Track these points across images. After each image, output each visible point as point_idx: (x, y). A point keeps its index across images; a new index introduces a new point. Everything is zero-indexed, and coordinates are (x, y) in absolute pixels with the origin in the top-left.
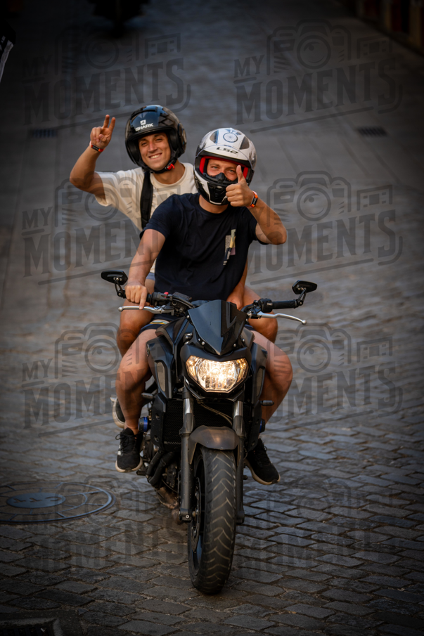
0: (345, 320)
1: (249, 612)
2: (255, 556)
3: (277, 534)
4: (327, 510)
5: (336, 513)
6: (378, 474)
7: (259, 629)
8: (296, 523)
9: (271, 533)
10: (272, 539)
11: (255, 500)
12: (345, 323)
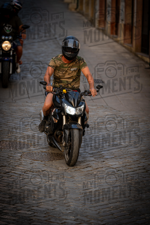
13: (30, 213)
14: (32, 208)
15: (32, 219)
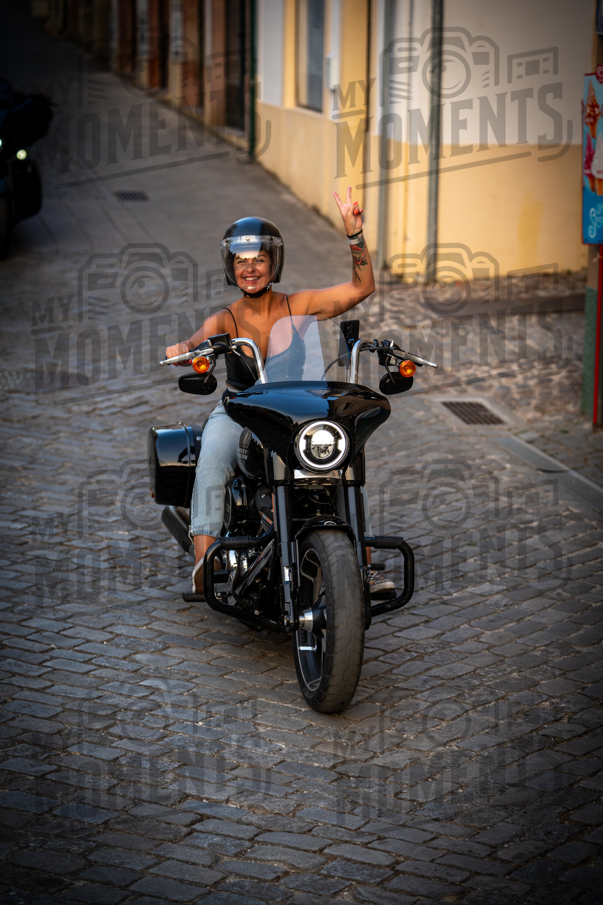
0: (114, 406)
1: (26, 753)
2: (30, 686)
3: (52, 658)
4: (109, 629)
5: (118, 632)
6: (163, 586)
7: (39, 775)
8: (74, 644)
9: (47, 657)
10: (48, 664)
11: (25, 617)
12: (114, 410)
13: (18, 526)
14: (23, 513)
15: (26, 543)
